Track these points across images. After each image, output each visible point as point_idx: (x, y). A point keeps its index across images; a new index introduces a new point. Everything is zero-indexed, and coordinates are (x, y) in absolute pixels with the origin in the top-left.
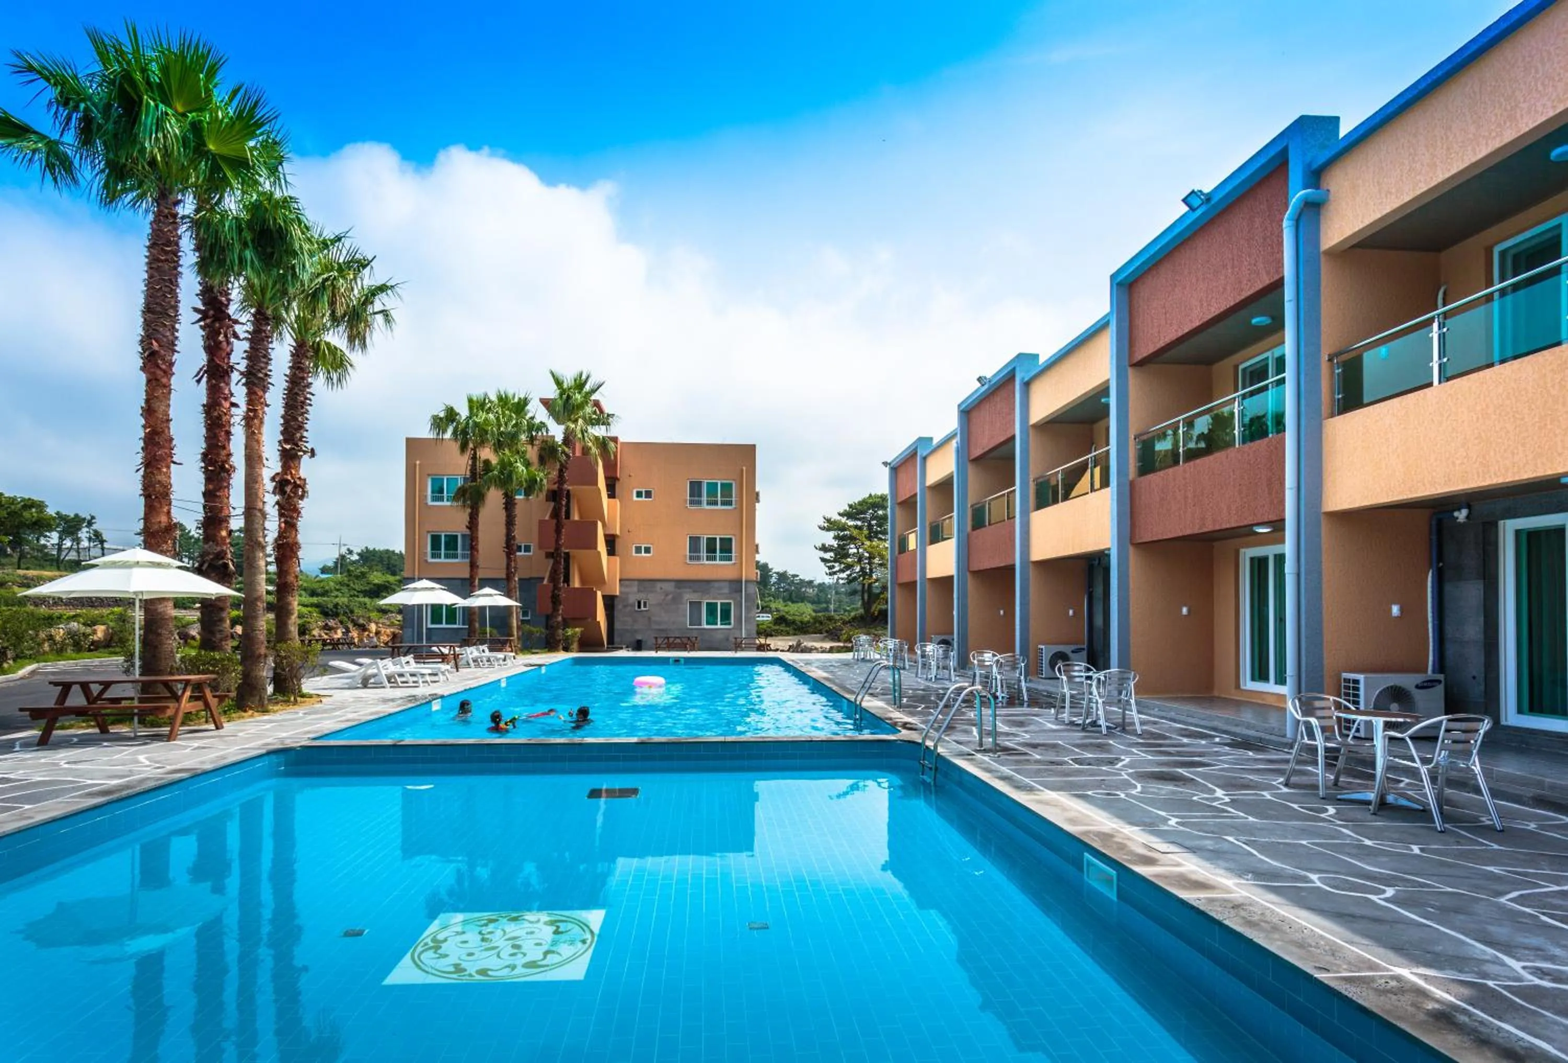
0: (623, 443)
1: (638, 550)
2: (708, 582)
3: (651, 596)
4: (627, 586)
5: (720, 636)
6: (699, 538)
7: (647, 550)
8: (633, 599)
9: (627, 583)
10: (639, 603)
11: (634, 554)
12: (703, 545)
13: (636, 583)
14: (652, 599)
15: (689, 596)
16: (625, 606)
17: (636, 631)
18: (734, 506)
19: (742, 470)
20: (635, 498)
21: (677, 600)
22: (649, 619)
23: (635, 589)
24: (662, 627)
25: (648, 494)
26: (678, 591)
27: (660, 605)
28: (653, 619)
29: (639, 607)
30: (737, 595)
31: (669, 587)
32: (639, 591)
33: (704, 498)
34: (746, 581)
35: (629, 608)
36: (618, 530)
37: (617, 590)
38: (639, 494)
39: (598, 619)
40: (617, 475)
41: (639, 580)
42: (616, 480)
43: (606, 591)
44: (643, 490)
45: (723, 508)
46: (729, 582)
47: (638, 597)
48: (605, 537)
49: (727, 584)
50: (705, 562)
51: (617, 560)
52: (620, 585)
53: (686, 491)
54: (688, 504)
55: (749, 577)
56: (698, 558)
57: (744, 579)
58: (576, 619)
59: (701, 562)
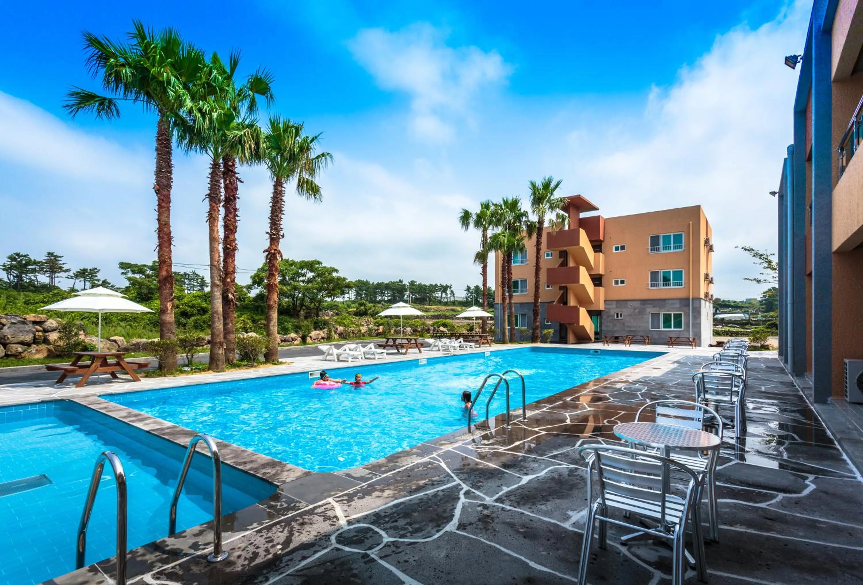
0: (606, 220)
1: (617, 282)
2: (664, 300)
3: (624, 310)
4: (609, 305)
5: (672, 336)
6: (657, 272)
7: (622, 282)
8: (613, 312)
9: (609, 302)
10: (617, 314)
11: (614, 285)
12: (661, 276)
14: (625, 312)
15: (650, 310)
16: (608, 317)
17: (615, 331)
18: (683, 249)
19: (689, 224)
20: (614, 251)
21: (642, 312)
22: (624, 324)
23: (615, 306)
24: (632, 329)
25: (623, 248)
26: (643, 307)
27: (630, 315)
28: (626, 324)
29: (617, 317)
30: (685, 308)
31: (637, 304)
32: (617, 307)
33: (661, 246)
34: (693, 299)
35: (610, 318)
36: (601, 271)
37: (602, 307)
38: (617, 249)
39: (581, 324)
40: (601, 238)
41: (617, 301)
42: (601, 242)
43: (593, 308)
44: (619, 246)
45: (675, 251)
46: (680, 299)
47: (617, 311)
48: (590, 275)
49: (678, 301)
50: (662, 287)
51: (602, 289)
52: (605, 304)
53: (648, 243)
54: (650, 251)
55: (696, 296)
56: (657, 285)
57: (691, 297)
58: (569, 324)
59: (659, 288)
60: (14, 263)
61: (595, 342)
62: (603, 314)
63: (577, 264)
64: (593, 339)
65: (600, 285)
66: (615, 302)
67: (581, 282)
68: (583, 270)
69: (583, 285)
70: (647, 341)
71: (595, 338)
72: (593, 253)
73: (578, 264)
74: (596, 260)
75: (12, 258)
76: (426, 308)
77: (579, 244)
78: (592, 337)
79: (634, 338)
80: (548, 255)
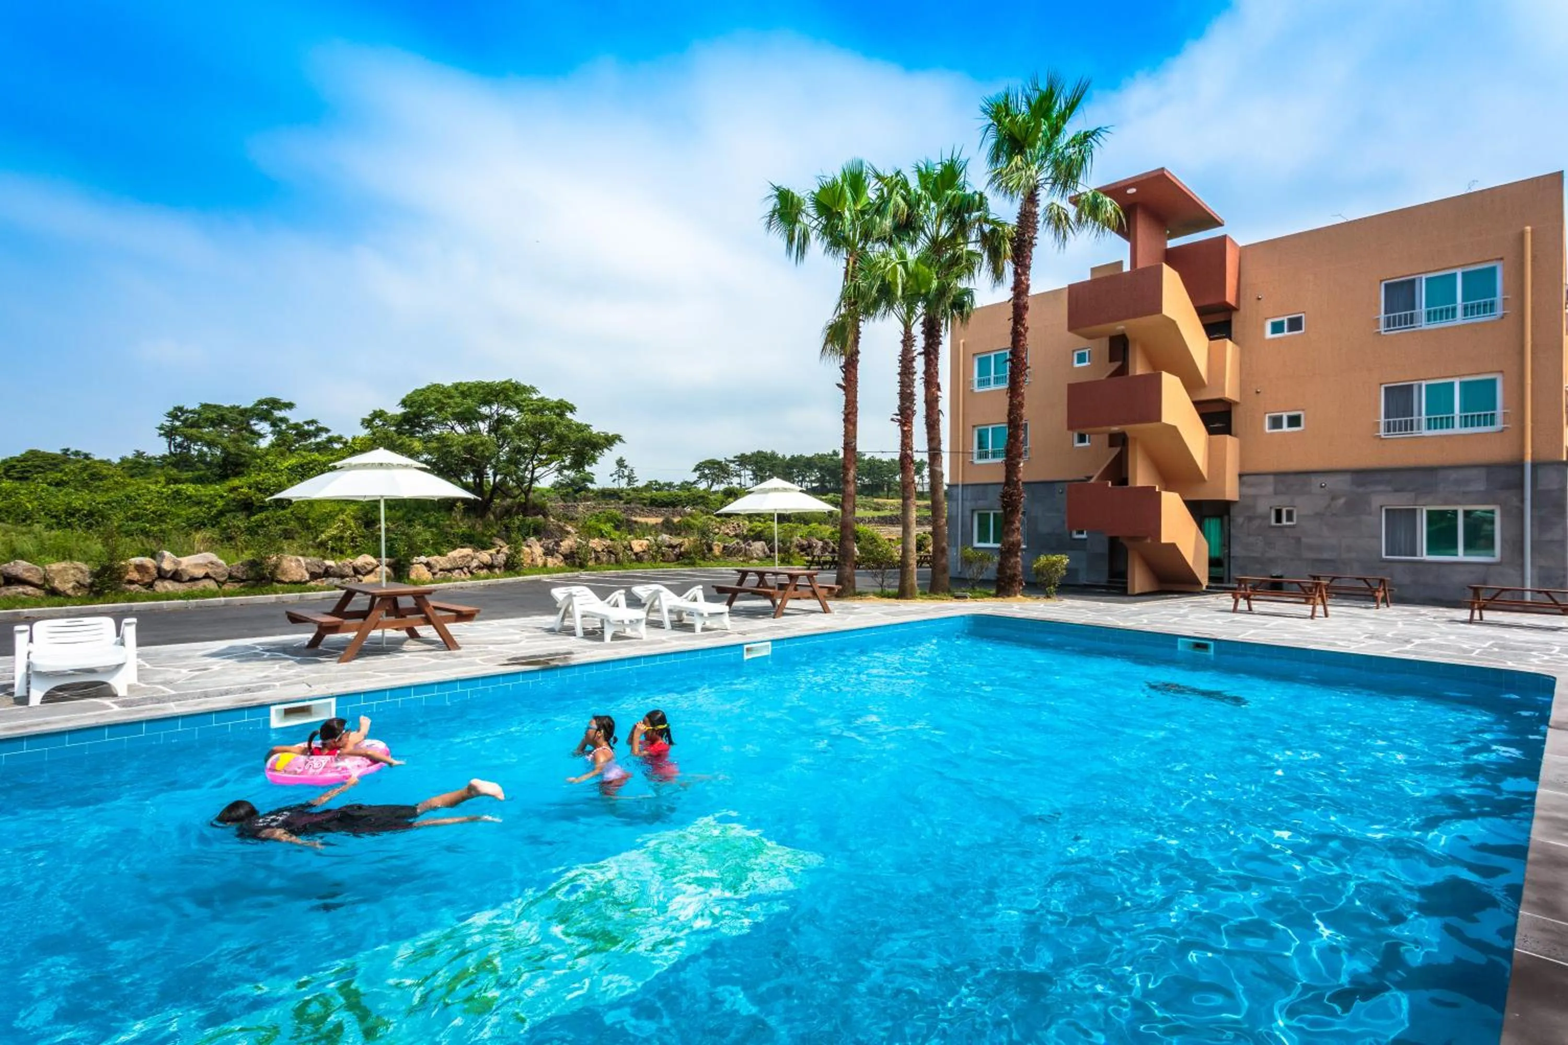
0: (1244, 252)
1: (1276, 422)
2: (1431, 470)
3: (1298, 501)
4: (1252, 485)
5: (1461, 578)
6: (1410, 387)
7: (1294, 421)
8: (1265, 506)
9: (1252, 478)
10: (1279, 513)
11: (1267, 431)
12: (1420, 400)
13: (1271, 478)
14: (1303, 506)
15: (1384, 500)
16: (1250, 519)
17: (1272, 561)
18: (1499, 312)
19: (1522, 236)
20: (1268, 334)
21: (1356, 506)
22: (1298, 540)
23: (1270, 489)
24: (1326, 556)
25: (1295, 324)
26: (1361, 490)
27: (1319, 515)
28: (1304, 540)
29: (1279, 519)
30: (1508, 496)
31: (1341, 484)
32: (1276, 493)
33: (1422, 308)
34: (1534, 466)
35: (1256, 523)
36: (1230, 391)
37: (1231, 491)
38: (1277, 328)
39: (1164, 540)
40: (1230, 298)
41: (1276, 474)
42: (1230, 310)
43: (1204, 494)
44: (1285, 319)
45: (1470, 320)
46: (1490, 468)
47: (1277, 502)
48: (1197, 404)
49: (1483, 472)
50: (1426, 433)
51: (1230, 442)
52: (1242, 483)
53: (1378, 306)
54: (1382, 329)
55: (1546, 454)
56: (1409, 426)
57: (1528, 459)
58: (1133, 539)
59: (1416, 433)
60: (177, 423)
61: (1210, 591)
62: (1234, 511)
63: (1154, 368)
64: (1205, 582)
65: (1227, 430)
66: (1271, 479)
67: (1168, 417)
68: (1171, 386)
69: (1174, 429)
70: (1381, 595)
71: (1211, 579)
72: (1206, 339)
73: (1157, 367)
74: (1215, 361)
75: (173, 416)
76: (877, 504)
77: (1159, 310)
78: (1202, 573)
79: (1334, 584)
80: (1081, 358)
